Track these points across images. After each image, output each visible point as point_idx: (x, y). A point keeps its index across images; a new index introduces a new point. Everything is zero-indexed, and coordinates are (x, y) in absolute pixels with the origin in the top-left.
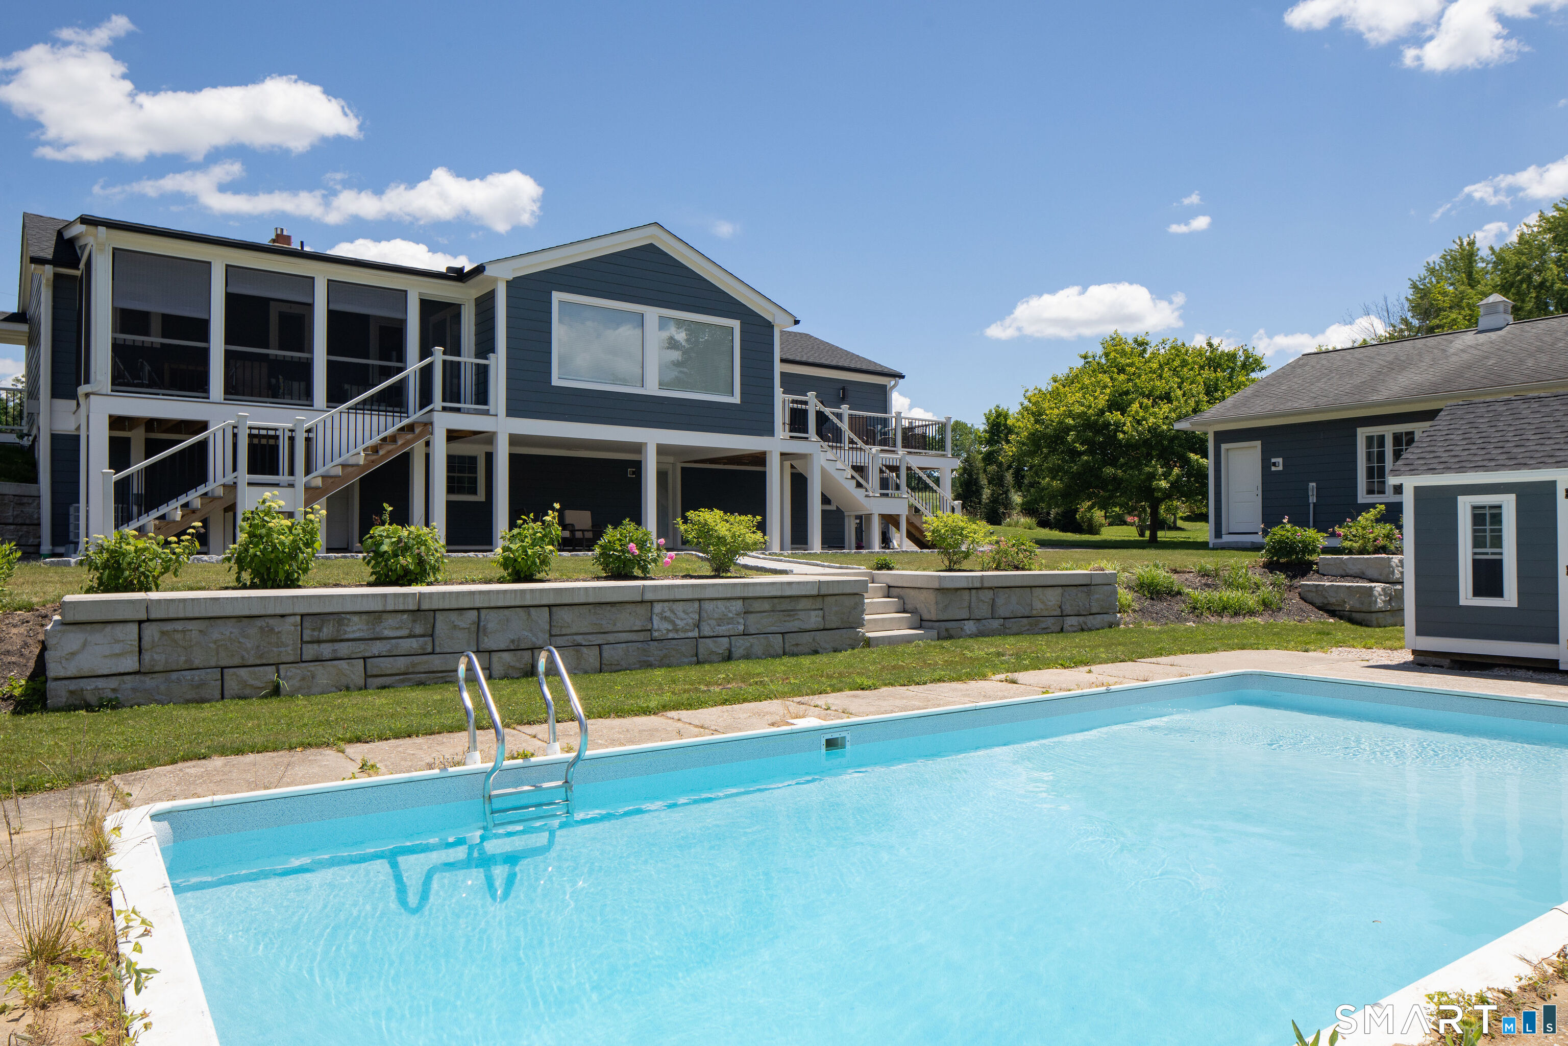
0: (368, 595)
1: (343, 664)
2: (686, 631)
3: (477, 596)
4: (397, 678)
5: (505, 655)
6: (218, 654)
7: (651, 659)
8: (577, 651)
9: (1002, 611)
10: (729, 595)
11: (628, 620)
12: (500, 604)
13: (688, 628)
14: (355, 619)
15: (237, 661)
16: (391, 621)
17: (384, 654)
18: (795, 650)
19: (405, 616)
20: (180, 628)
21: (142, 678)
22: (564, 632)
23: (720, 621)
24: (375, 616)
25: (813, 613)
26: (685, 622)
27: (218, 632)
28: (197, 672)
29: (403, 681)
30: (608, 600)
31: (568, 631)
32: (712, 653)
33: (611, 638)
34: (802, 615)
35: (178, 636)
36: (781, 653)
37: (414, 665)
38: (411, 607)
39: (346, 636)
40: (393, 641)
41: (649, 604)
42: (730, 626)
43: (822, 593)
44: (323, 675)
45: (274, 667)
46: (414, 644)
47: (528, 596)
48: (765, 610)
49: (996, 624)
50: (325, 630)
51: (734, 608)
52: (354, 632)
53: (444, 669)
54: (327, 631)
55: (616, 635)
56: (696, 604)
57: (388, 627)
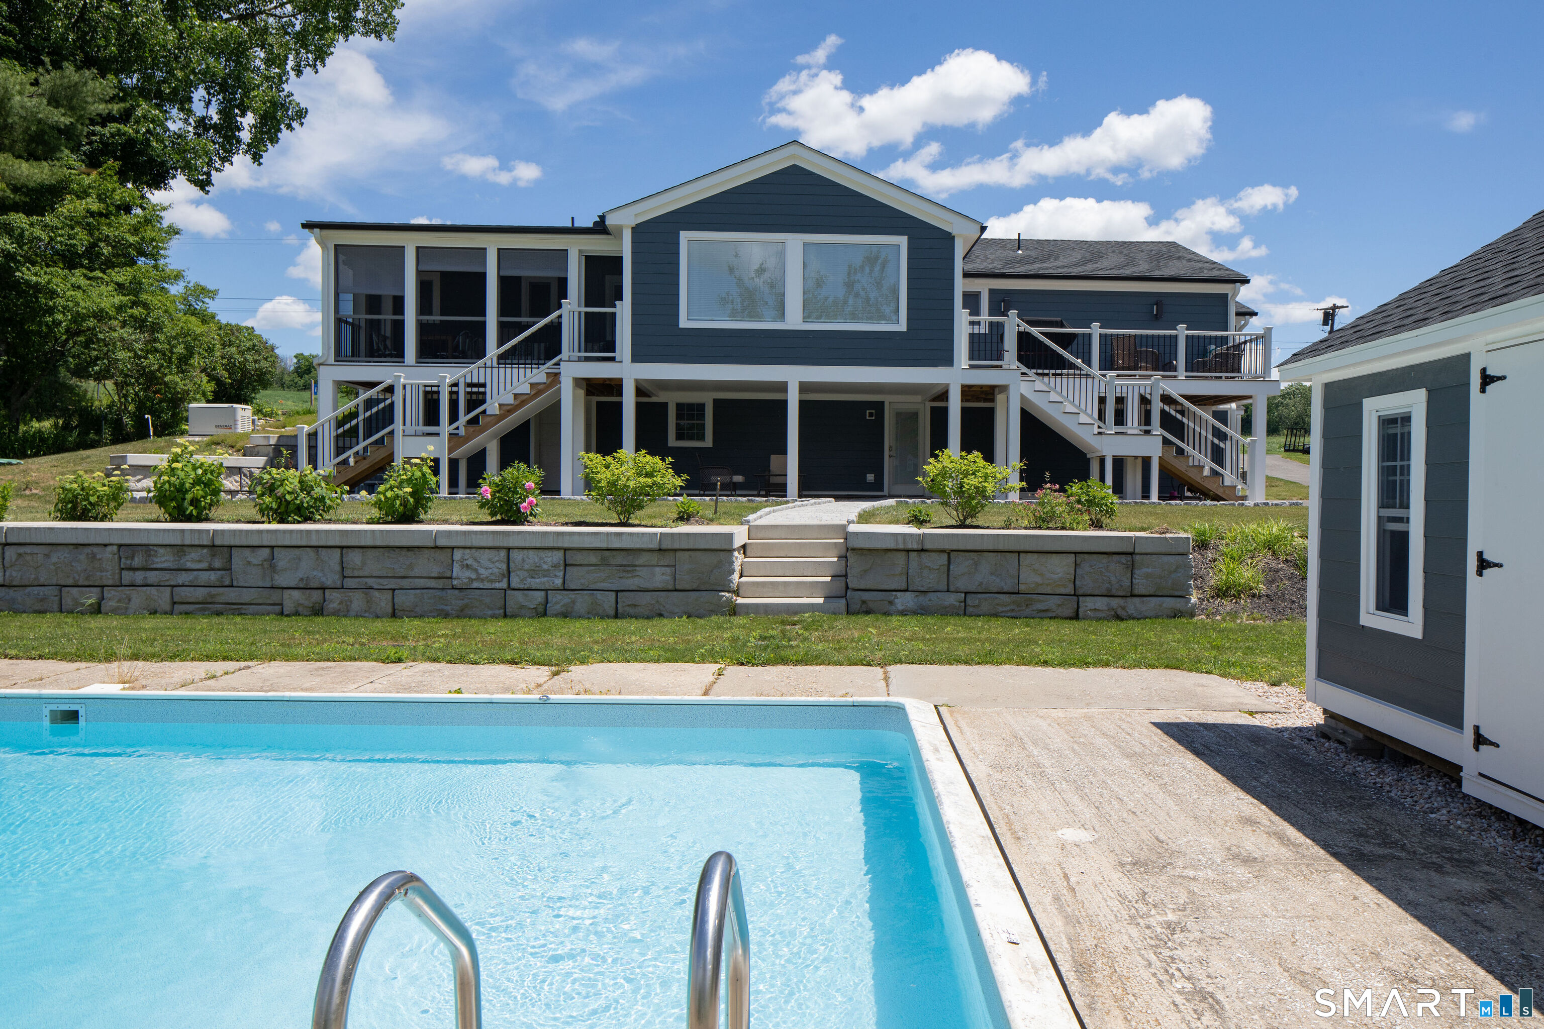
0: (168, 530)
1: (153, 590)
2: (492, 581)
3: (264, 535)
4: (197, 606)
5: (296, 594)
6: (57, 574)
7: (448, 608)
8: (366, 594)
9: (962, 584)
10: (538, 545)
11: (426, 566)
12: (287, 543)
13: (493, 578)
14: (161, 551)
15: (70, 582)
16: (194, 554)
17: (187, 583)
18: (631, 611)
19: (205, 551)
20: (29, 551)
21: (7, 590)
22: (356, 575)
23: (534, 572)
24: (180, 549)
25: (658, 570)
26: (490, 571)
27: (57, 556)
28: (42, 588)
29: (204, 610)
30: (397, 544)
31: (361, 574)
32: (522, 607)
33: (405, 583)
34: (642, 572)
35: (28, 558)
36: (612, 613)
37: (213, 596)
38: (205, 543)
39: (155, 566)
40: (196, 573)
41: (449, 550)
42: (546, 579)
43: (664, 547)
44: (138, 597)
45: (99, 589)
46: (213, 576)
47: (314, 537)
48: (591, 563)
49: (952, 599)
50: (136, 559)
51: (549, 559)
52: (161, 562)
53: (238, 601)
54: (137, 561)
55: (410, 580)
56: (503, 553)
57: (191, 560)
